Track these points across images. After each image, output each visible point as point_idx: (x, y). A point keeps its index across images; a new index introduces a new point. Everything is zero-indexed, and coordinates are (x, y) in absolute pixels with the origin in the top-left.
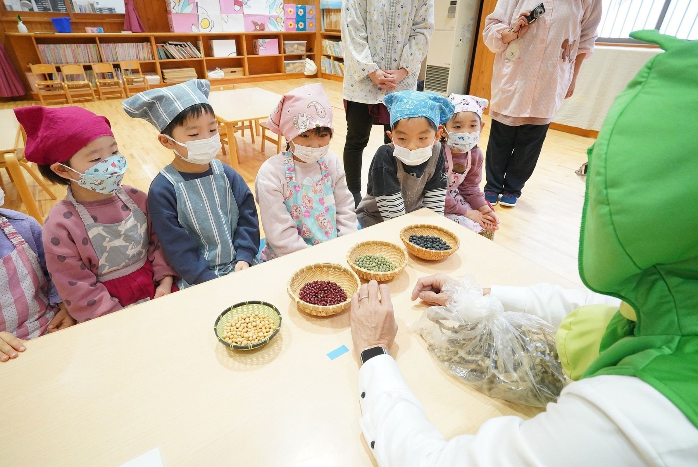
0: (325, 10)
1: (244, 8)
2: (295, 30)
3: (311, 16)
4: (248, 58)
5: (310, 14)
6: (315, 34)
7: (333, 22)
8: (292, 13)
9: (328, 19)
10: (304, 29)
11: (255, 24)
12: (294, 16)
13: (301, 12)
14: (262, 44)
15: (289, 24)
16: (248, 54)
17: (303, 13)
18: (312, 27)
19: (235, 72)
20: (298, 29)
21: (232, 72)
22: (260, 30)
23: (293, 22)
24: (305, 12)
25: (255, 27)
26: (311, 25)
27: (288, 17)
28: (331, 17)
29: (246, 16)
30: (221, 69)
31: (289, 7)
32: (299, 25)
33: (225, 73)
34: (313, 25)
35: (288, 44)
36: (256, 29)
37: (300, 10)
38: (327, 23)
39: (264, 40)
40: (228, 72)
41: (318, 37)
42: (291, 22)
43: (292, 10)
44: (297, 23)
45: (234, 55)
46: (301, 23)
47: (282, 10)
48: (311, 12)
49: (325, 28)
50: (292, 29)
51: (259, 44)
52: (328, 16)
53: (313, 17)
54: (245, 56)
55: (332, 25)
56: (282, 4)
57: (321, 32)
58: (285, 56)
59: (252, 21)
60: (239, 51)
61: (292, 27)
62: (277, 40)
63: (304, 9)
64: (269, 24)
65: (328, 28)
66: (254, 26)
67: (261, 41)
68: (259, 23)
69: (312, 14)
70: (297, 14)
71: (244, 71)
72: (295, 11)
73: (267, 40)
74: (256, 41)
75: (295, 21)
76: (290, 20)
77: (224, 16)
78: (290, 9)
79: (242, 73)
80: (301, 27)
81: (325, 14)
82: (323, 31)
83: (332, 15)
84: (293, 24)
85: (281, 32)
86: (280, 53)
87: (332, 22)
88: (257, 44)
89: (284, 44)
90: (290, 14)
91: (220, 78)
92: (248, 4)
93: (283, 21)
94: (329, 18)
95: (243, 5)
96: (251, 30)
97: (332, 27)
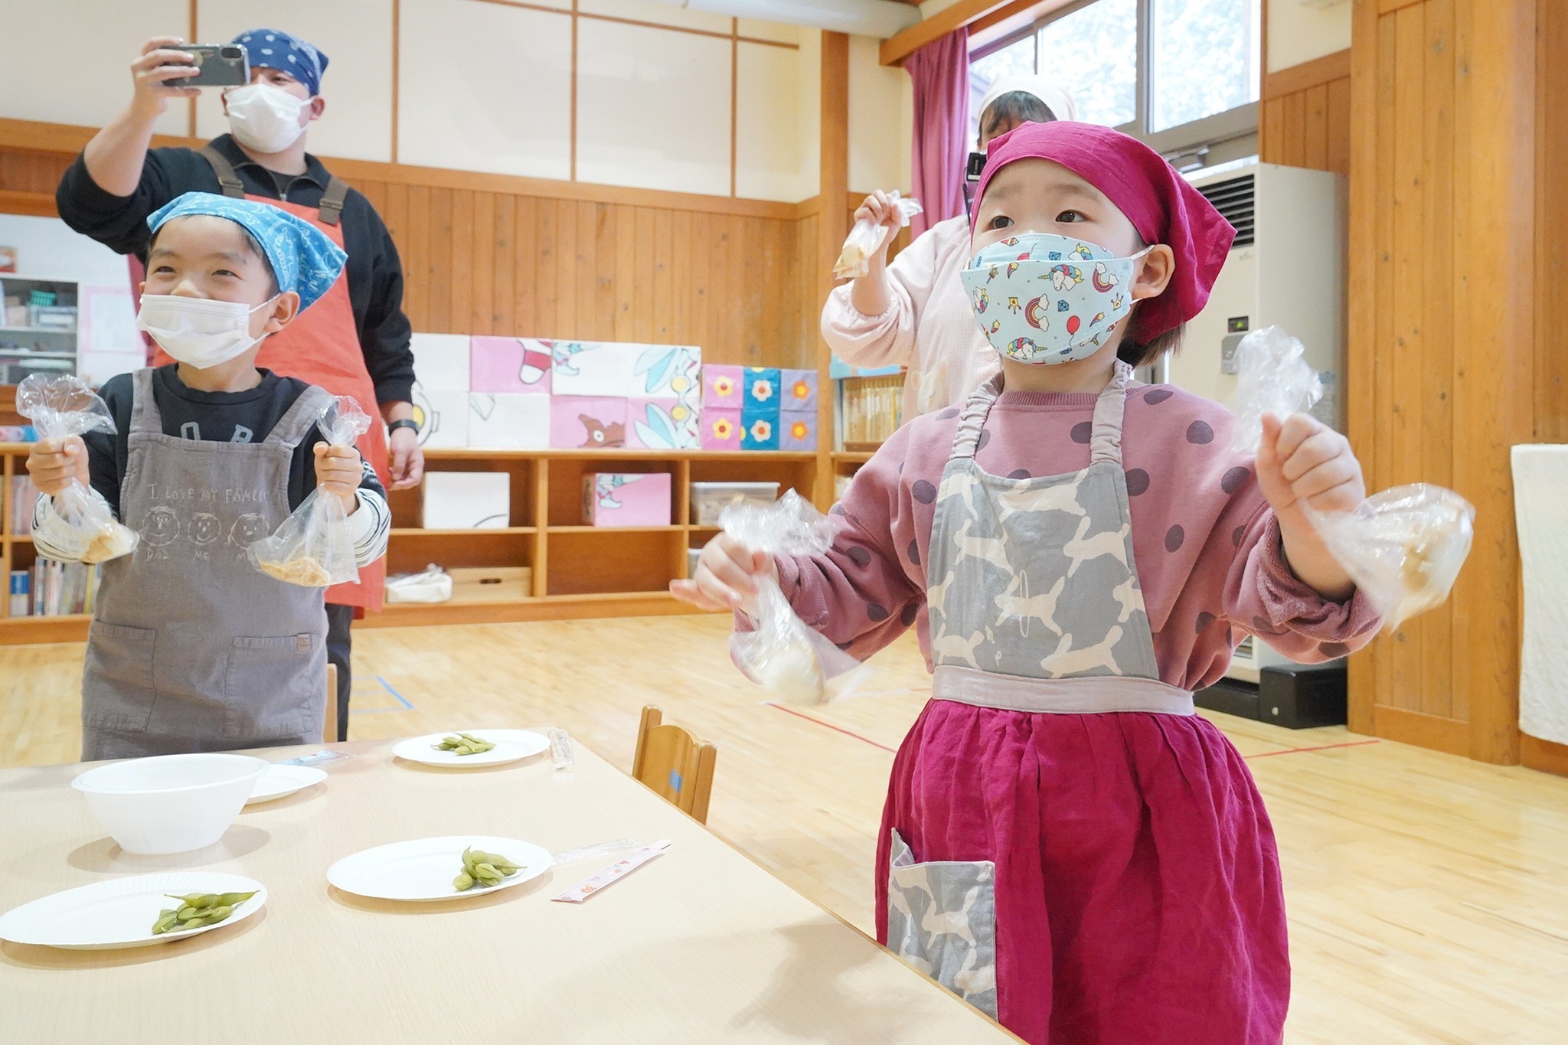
0: (845, 383)
1: (555, 374)
2: (738, 444)
3: (797, 404)
4: (551, 536)
5: (796, 395)
6: (813, 459)
7: (869, 417)
8: (729, 391)
9: (855, 409)
10: (772, 443)
11: (591, 424)
12: (738, 402)
13: (762, 390)
14: (611, 488)
15: (716, 428)
16: (552, 522)
17: (769, 393)
18: (800, 438)
19: (497, 581)
20: (750, 442)
21: (485, 582)
22: (605, 445)
23: (731, 421)
24: (777, 392)
25: (590, 434)
26: (799, 431)
27: (714, 405)
28: (862, 404)
29: (557, 400)
30: (445, 570)
31: (718, 374)
32: (754, 431)
33: (454, 583)
34: (806, 432)
35: (707, 491)
36: (591, 442)
37: (758, 384)
38: (851, 424)
39: (618, 476)
40: (472, 582)
41: (823, 469)
42: (722, 422)
43: (729, 382)
44: (748, 422)
45: (500, 524)
46: (759, 423)
47: (695, 382)
48: (801, 390)
49: (846, 439)
50: (726, 444)
51: (598, 489)
52: (855, 400)
53: (806, 405)
54: (542, 530)
55: (865, 429)
56: (694, 363)
57: (832, 454)
58: (692, 533)
59: (581, 417)
60: (522, 511)
61: (726, 435)
62: (666, 477)
63: (776, 380)
64: (639, 425)
65: (856, 440)
66: (585, 431)
67: (604, 481)
68: (606, 423)
69: (802, 397)
70: (748, 394)
71: (532, 580)
72: (740, 386)
73: (629, 478)
74: (590, 478)
75: (737, 416)
76: (717, 414)
77: (481, 398)
78: (722, 380)
79: (526, 584)
80: (759, 438)
81: (846, 394)
82: (840, 450)
83: (865, 397)
84: (729, 427)
85: (686, 451)
86: (675, 520)
87: (864, 418)
88: (591, 489)
89: (692, 490)
90: (721, 393)
91: (435, 599)
92: (570, 363)
93: (694, 417)
94: (859, 406)
95: (554, 364)
96: (574, 444)
97: (865, 438)
